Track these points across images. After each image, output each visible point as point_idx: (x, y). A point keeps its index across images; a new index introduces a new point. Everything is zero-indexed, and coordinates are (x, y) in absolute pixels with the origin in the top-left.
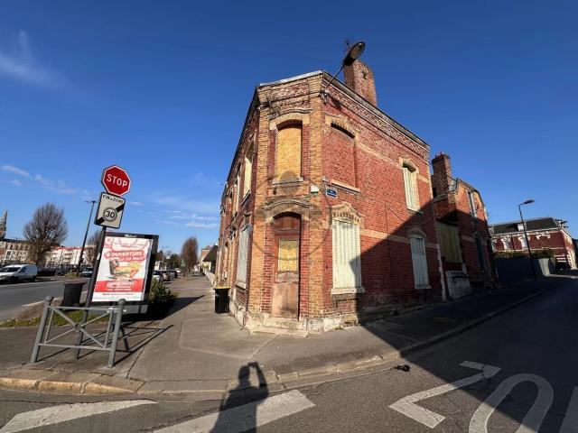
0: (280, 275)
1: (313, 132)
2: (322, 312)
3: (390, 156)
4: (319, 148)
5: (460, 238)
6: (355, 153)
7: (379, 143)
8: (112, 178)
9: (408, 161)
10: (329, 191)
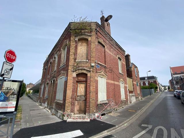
0: (78, 97)
1: (92, 44)
2: (95, 111)
3: (115, 54)
4: (94, 50)
5: (133, 83)
6: (105, 52)
7: (112, 49)
8: (9, 55)
9: (119, 56)
10: (97, 66)
